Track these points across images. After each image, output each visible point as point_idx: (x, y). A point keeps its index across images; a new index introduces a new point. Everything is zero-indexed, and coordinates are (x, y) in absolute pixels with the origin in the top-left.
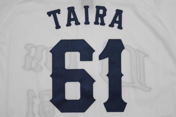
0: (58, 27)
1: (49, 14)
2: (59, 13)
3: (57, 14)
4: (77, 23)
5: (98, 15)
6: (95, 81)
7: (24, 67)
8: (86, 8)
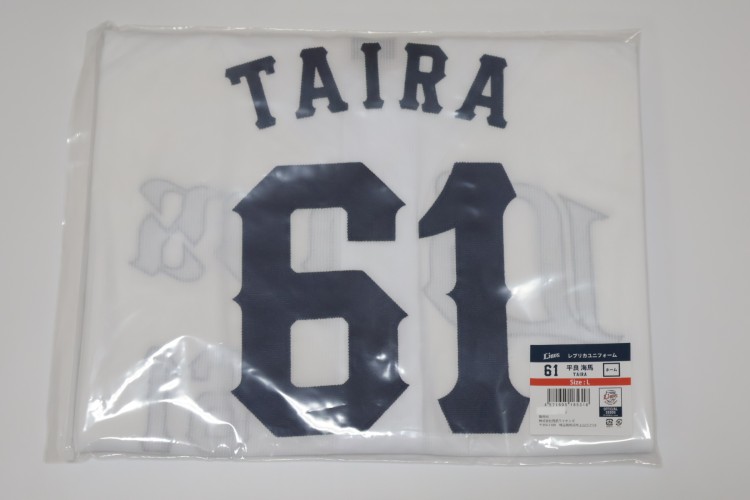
0: (265, 119)
1: (234, 75)
2: (271, 71)
3: (263, 75)
4: (338, 105)
5: (413, 77)
6: (403, 315)
7: (134, 263)
8: (371, 51)
